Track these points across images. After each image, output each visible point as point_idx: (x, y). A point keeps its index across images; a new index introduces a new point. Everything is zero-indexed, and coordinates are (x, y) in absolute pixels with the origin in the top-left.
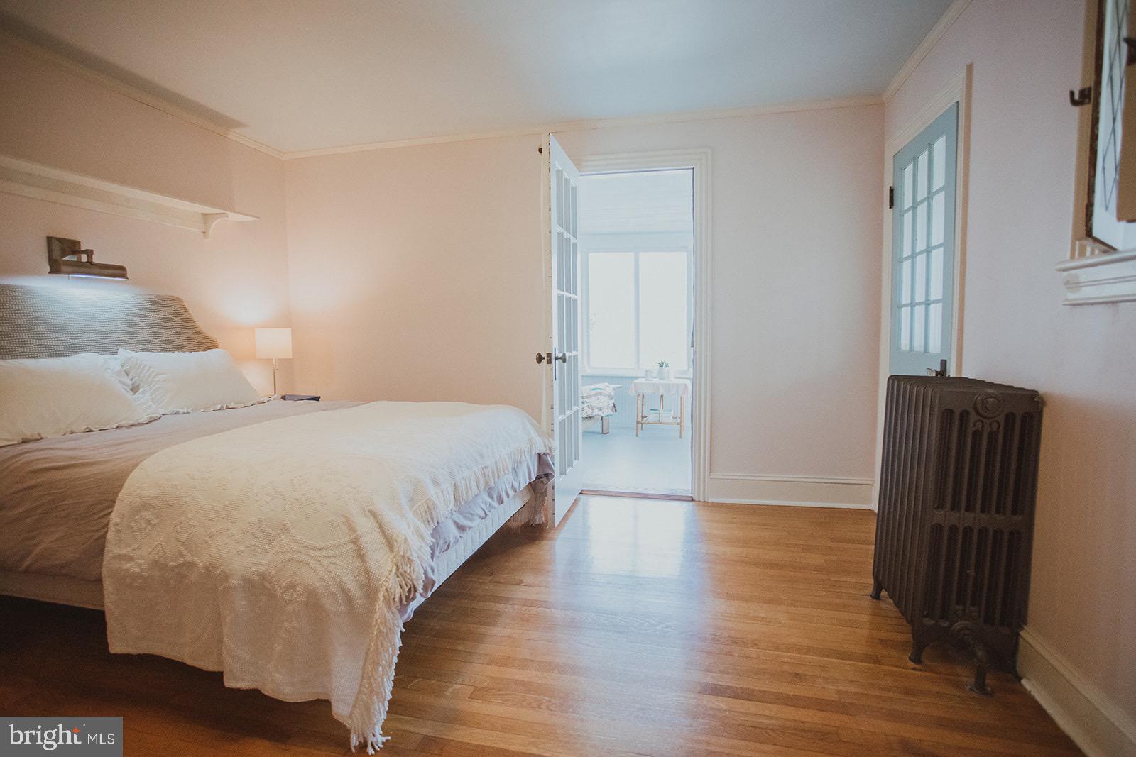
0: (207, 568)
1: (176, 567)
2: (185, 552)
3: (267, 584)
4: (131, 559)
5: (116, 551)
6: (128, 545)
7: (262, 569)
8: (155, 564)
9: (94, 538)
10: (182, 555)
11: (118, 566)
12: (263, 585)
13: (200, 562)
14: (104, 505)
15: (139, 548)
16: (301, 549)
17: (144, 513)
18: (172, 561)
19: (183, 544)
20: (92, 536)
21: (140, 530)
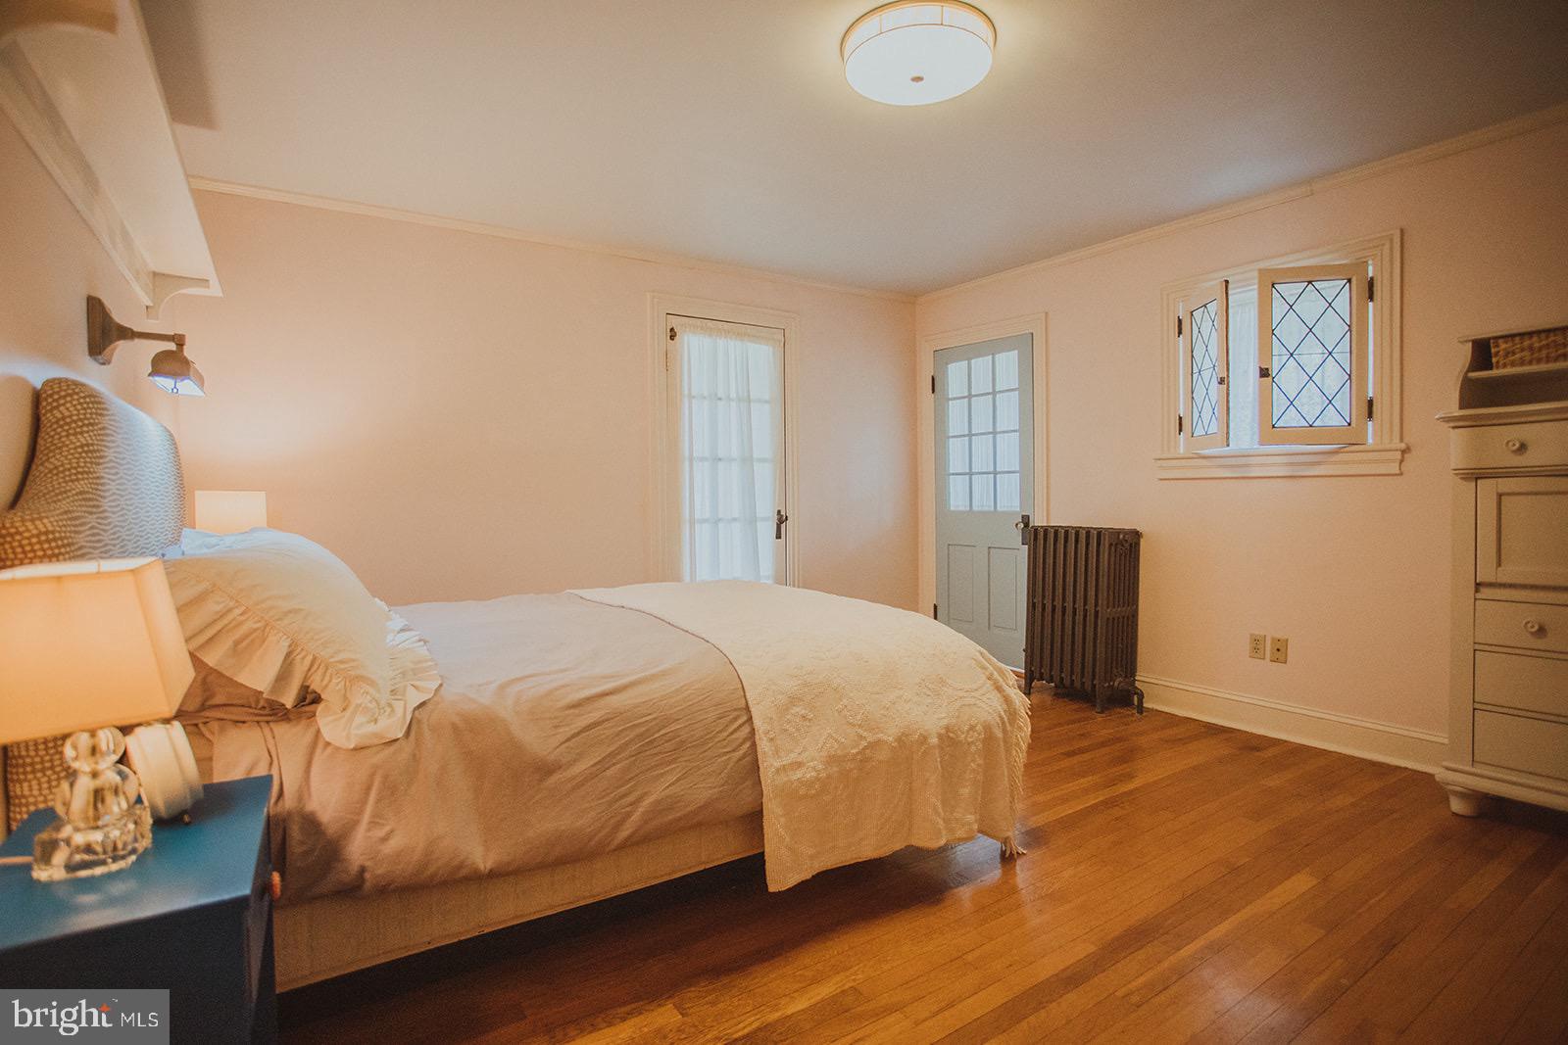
0: (899, 740)
1: (857, 753)
2: (865, 734)
3: (951, 735)
4: (799, 765)
5: (777, 764)
6: (792, 751)
7: (945, 722)
8: (832, 760)
9: (735, 759)
10: (861, 737)
11: (786, 779)
12: (949, 736)
13: (889, 736)
14: (731, 717)
15: (805, 749)
16: (965, 694)
17: (795, 710)
18: (854, 747)
19: (860, 726)
20: (729, 759)
21: (798, 730)
